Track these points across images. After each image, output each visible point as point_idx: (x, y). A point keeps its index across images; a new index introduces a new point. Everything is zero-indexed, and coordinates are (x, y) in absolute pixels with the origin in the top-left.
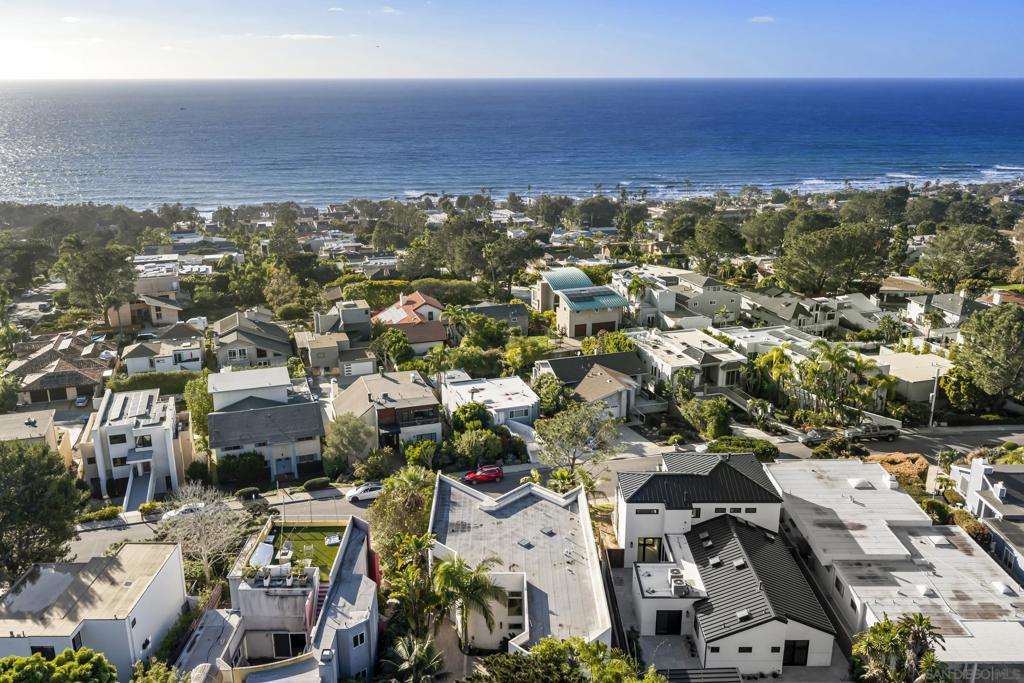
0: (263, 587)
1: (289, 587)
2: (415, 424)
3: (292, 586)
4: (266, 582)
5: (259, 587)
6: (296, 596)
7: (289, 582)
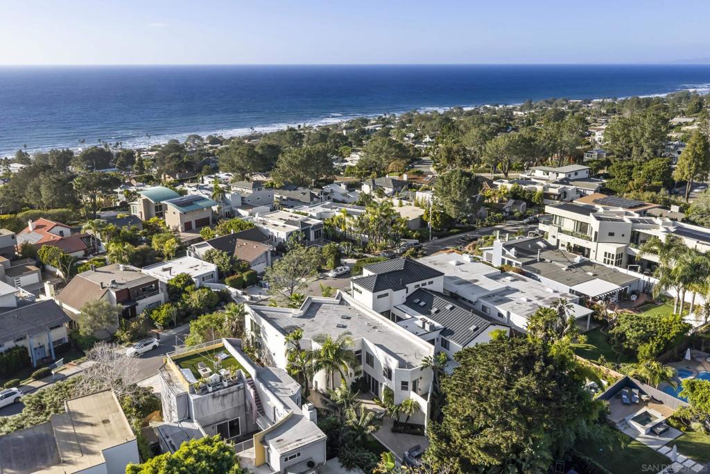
0: (208, 392)
1: (227, 387)
2: (145, 297)
3: (229, 386)
4: (210, 389)
5: (206, 393)
6: (233, 392)
7: (226, 384)
